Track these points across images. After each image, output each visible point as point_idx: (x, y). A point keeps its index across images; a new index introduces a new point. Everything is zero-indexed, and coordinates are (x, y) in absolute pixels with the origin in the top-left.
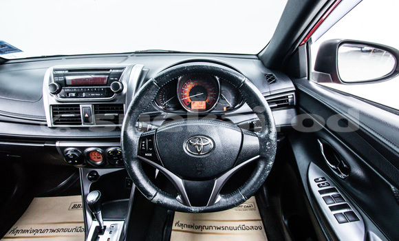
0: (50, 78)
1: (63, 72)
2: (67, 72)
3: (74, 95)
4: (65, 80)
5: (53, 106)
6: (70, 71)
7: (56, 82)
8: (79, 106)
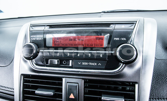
0: (26, 37)
1: (42, 28)
2: (47, 28)
3: (56, 62)
4: (45, 40)
5: (25, 76)
6: (51, 26)
7: (33, 42)
8: (61, 79)
